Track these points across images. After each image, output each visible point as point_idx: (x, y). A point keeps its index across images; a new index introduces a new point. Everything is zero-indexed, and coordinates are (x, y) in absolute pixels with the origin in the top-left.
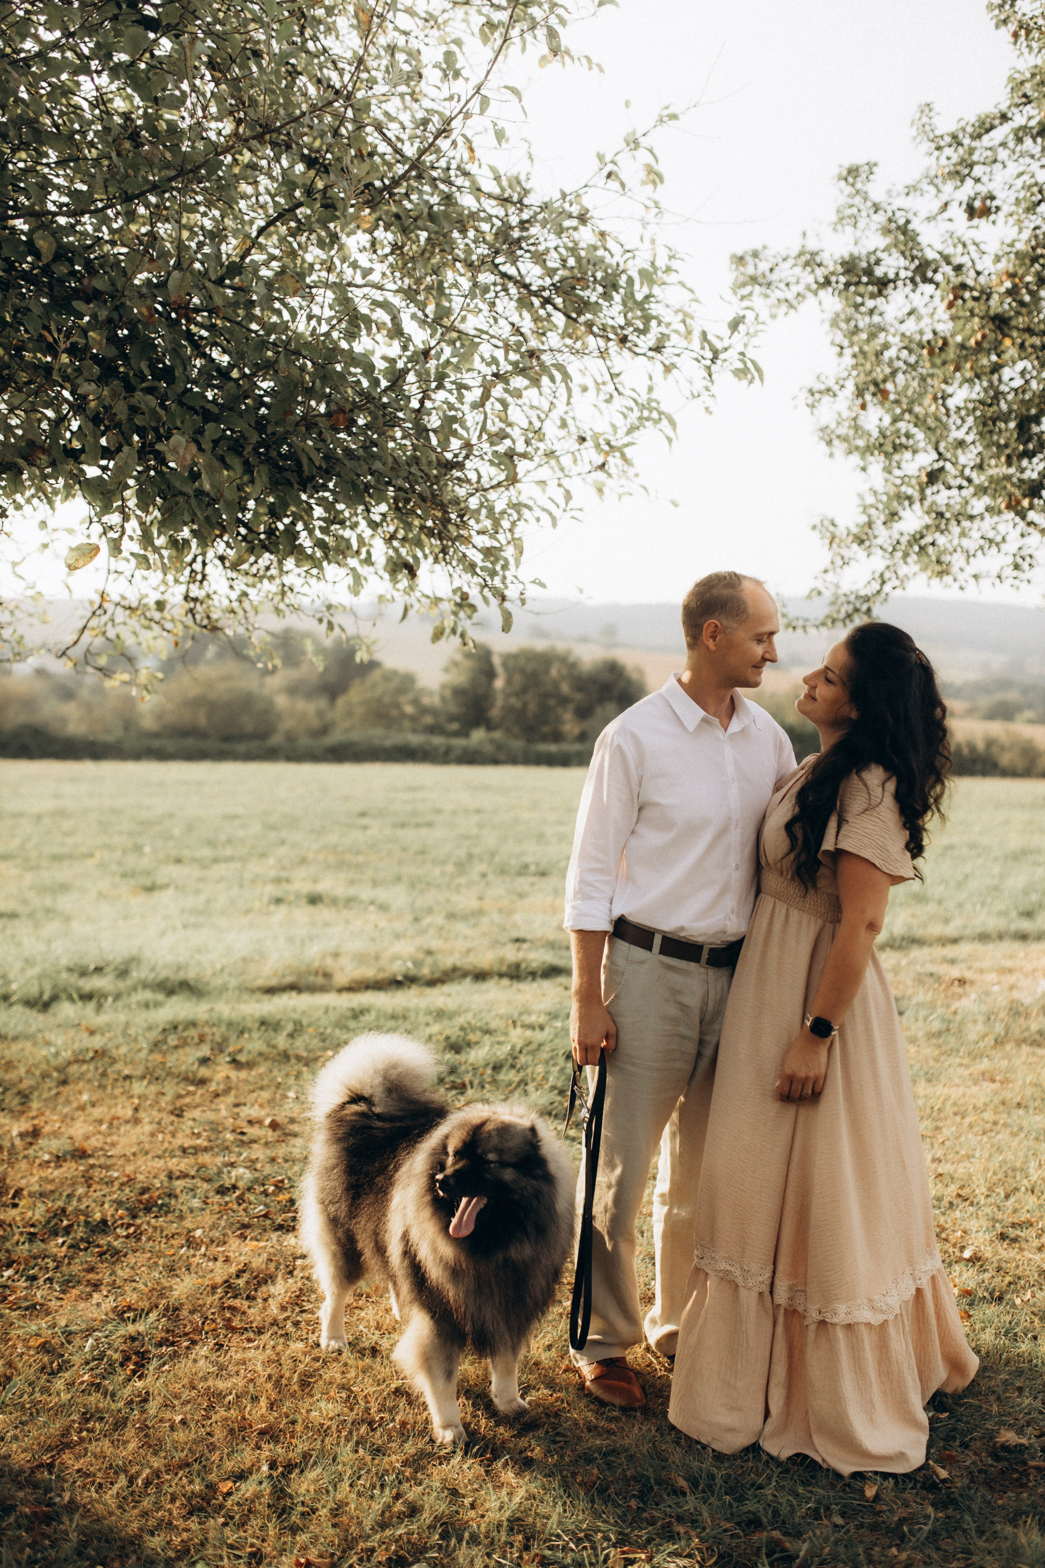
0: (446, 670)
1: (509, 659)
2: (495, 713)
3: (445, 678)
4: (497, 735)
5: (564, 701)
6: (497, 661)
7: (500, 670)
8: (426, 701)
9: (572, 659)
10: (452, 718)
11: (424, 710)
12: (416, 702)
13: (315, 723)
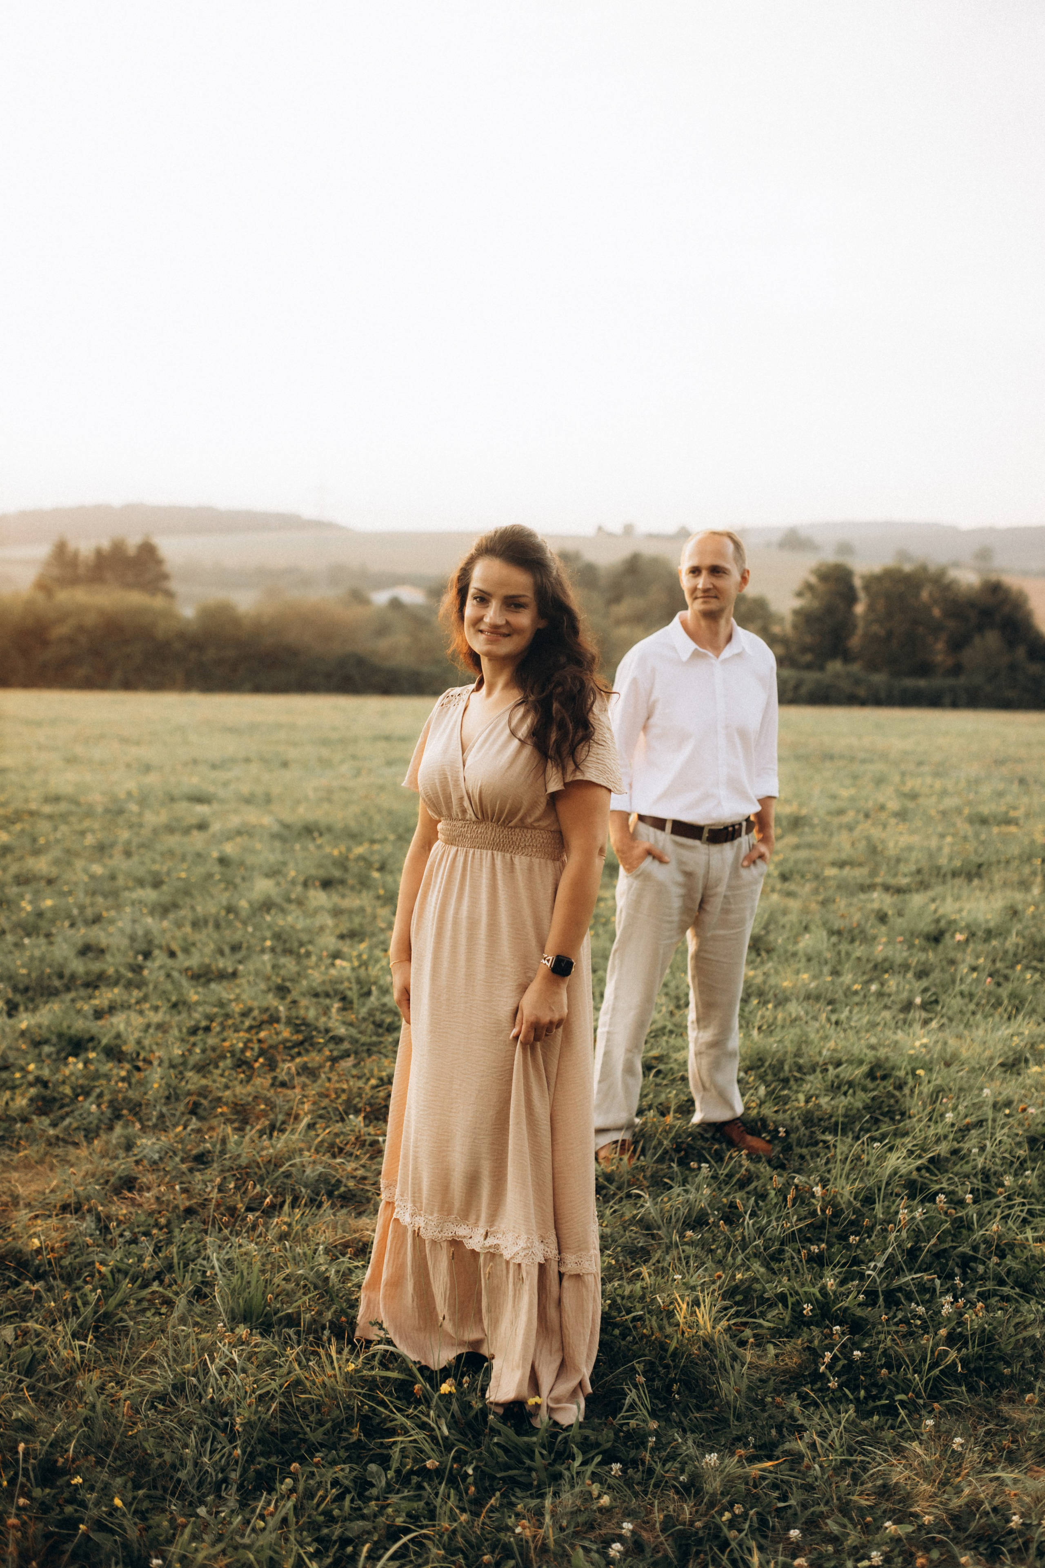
0: (800, 594)
1: (873, 582)
2: (855, 642)
3: (797, 603)
4: (856, 668)
5: (936, 628)
6: (858, 583)
7: (862, 595)
8: (776, 629)
9: (946, 581)
10: (805, 649)
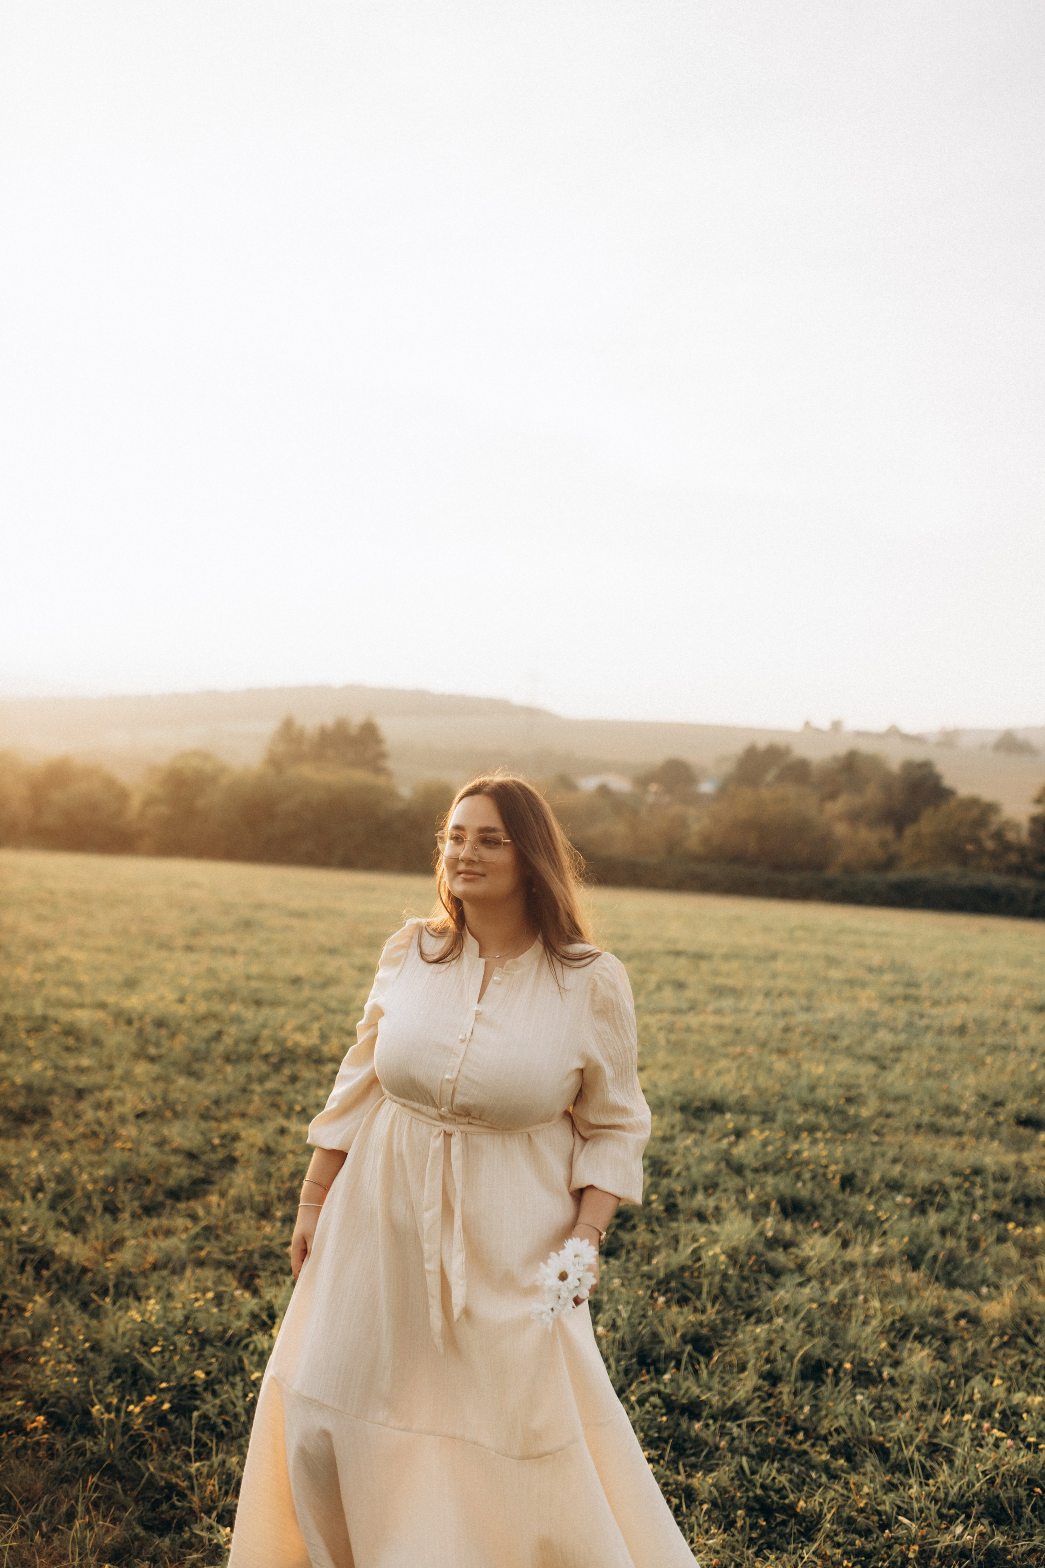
0: (1038, 800)
3: (1035, 810)
8: (1011, 836)
11: (1006, 847)
12: (998, 836)
13: (880, 855)
